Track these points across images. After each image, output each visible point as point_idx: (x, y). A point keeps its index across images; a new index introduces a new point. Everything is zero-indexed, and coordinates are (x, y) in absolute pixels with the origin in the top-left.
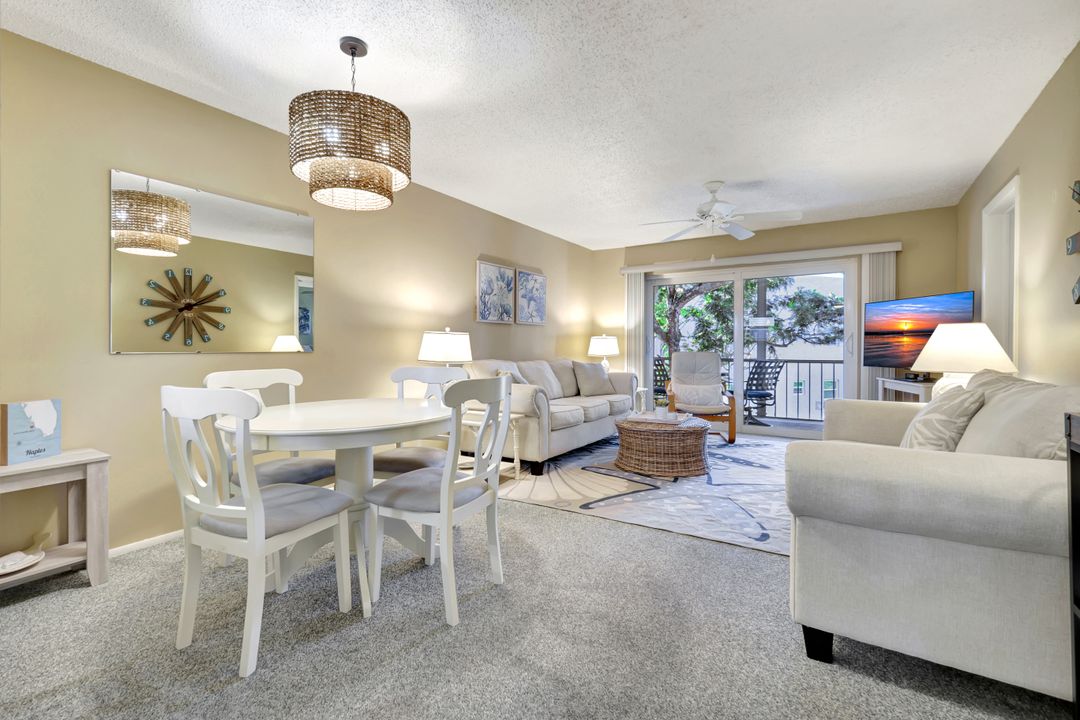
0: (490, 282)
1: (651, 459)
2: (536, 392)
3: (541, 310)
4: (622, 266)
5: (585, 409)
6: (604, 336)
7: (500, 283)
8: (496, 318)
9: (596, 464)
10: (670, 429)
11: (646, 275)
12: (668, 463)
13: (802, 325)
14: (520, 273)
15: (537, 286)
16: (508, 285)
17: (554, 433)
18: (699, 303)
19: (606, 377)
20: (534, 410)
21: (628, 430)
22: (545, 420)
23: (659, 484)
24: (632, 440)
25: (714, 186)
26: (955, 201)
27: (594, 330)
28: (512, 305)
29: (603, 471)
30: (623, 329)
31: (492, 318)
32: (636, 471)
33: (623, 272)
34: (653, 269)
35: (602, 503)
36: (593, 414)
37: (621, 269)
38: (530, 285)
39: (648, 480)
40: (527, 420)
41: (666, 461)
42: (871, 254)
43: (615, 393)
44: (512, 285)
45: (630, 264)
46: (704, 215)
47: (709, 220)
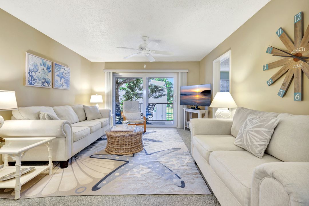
0: (36, 66)
1: (123, 148)
2: (64, 124)
3: (67, 83)
4: (104, 69)
5: (91, 127)
6: (97, 95)
7: (43, 67)
8: (40, 85)
9: (96, 153)
10: (130, 134)
11: (113, 73)
12: (130, 148)
13: (152, 93)
14: (55, 64)
15: (65, 72)
16: (48, 69)
17: (75, 143)
18: (125, 86)
19: (99, 112)
20: (63, 133)
21: (113, 136)
22: (69, 138)
23: (128, 159)
24: (114, 140)
25: (145, 38)
26: (200, 60)
27: (92, 93)
28: (51, 79)
29: (100, 156)
30: (104, 92)
31: (38, 84)
32: (116, 154)
33: (104, 71)
34: (116, 71)
35: (104, 182)
36: (94, 129)
37: (103, 70)
38: (62, 71)
39: (122, 158)
40: (58, 139)
41: (129, 147)
42: (181, 72)
43: (102, 117)
44: (51, 69)
45: (107, 68)
46: (141, 49)
47: (144, 51)
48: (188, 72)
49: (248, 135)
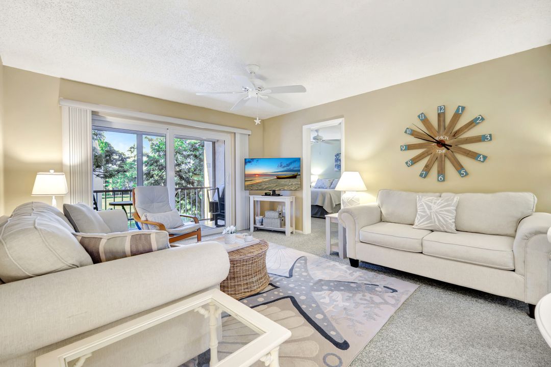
6: (52, 171)
11: (93, 114)
33: (62, 104)
34: (99, 109)
35: (332, 333)
39: (268, 296)
48: (250, 134)
49: (439, 216)
